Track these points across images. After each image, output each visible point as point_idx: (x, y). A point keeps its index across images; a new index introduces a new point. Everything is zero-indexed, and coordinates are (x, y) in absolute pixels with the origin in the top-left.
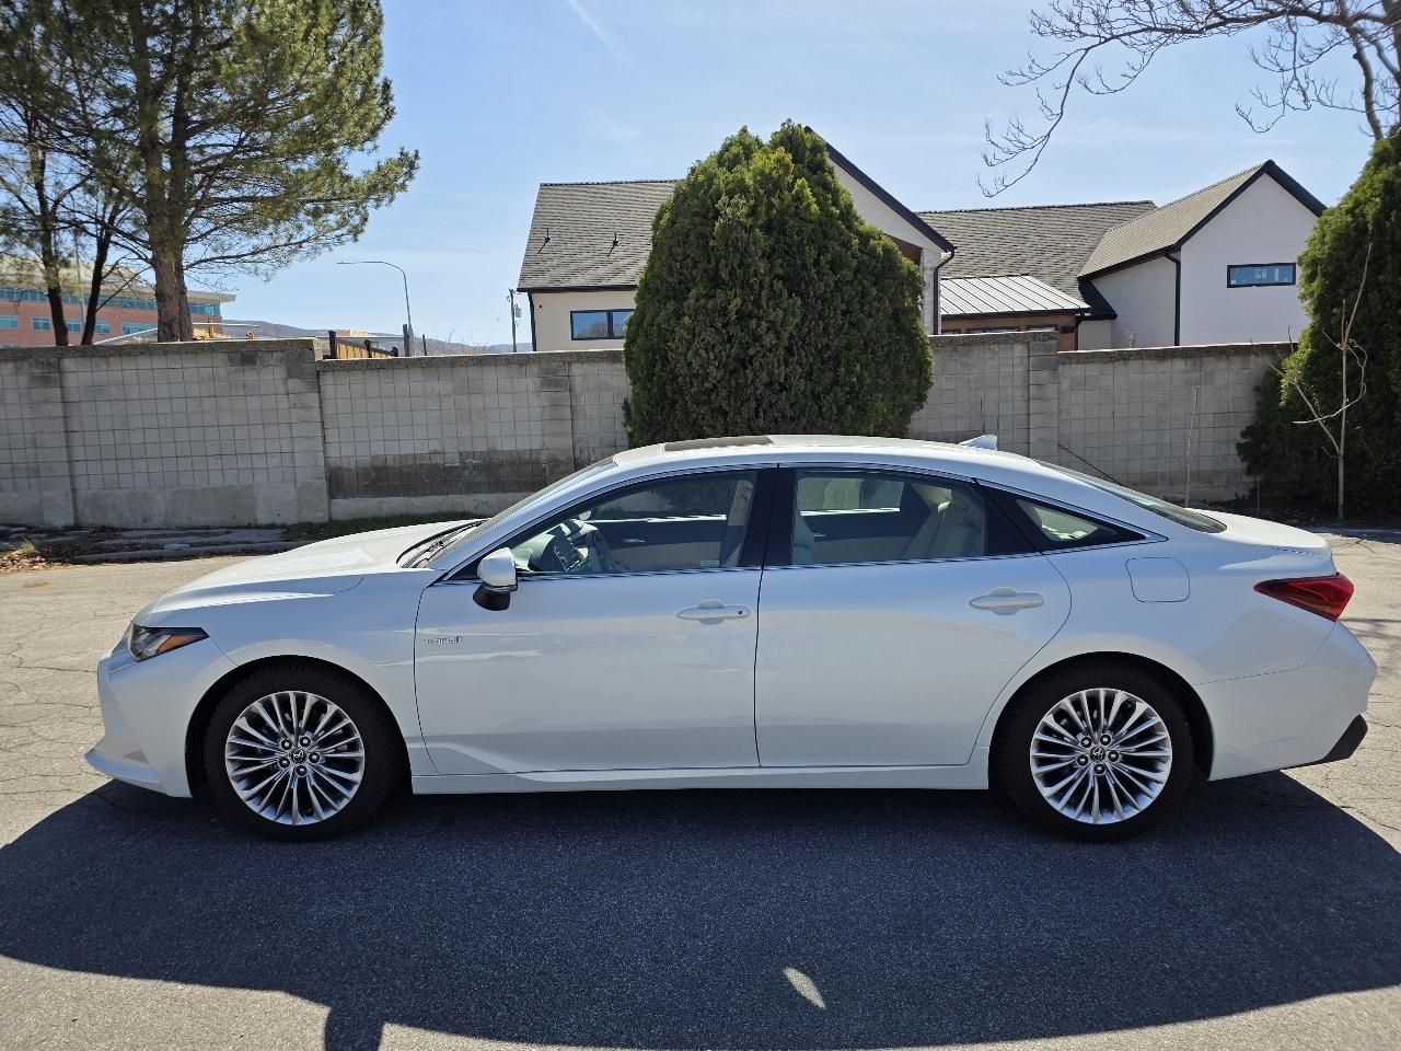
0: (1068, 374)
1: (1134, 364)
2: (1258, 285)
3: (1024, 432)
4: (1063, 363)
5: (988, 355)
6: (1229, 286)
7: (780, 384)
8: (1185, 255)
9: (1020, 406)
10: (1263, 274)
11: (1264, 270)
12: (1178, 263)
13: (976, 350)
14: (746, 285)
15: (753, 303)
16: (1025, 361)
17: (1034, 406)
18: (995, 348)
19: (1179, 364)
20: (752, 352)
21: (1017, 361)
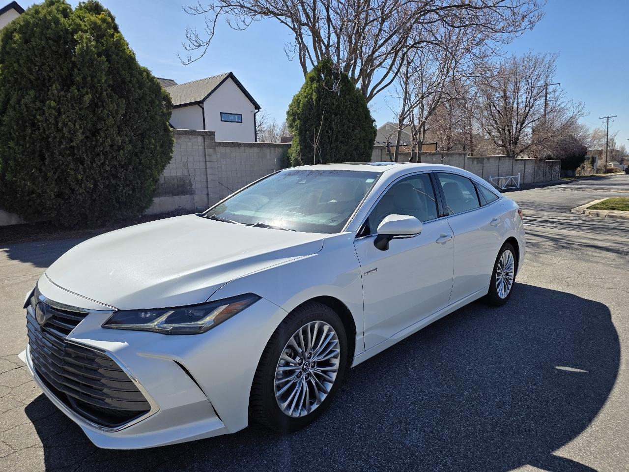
0: (219, 151)
1: (242, 148)
2: (231, 122)
3: (205, 177)
4: (218, 146)
5: (188, 140)
6: (221, 121)
7: (118, 146)
8: (206, 105)
9: (202, 165)
10: (232, 118)
11: (232, 116)
12: (203, 109)
13: (183, 138)
14: (93, 87)
15: (98, 98)
16: (203, 144)
17: (208, 164)
18: (190, 136)
19: (256, 150)
20: (99, 126)
21: (200, 144)
